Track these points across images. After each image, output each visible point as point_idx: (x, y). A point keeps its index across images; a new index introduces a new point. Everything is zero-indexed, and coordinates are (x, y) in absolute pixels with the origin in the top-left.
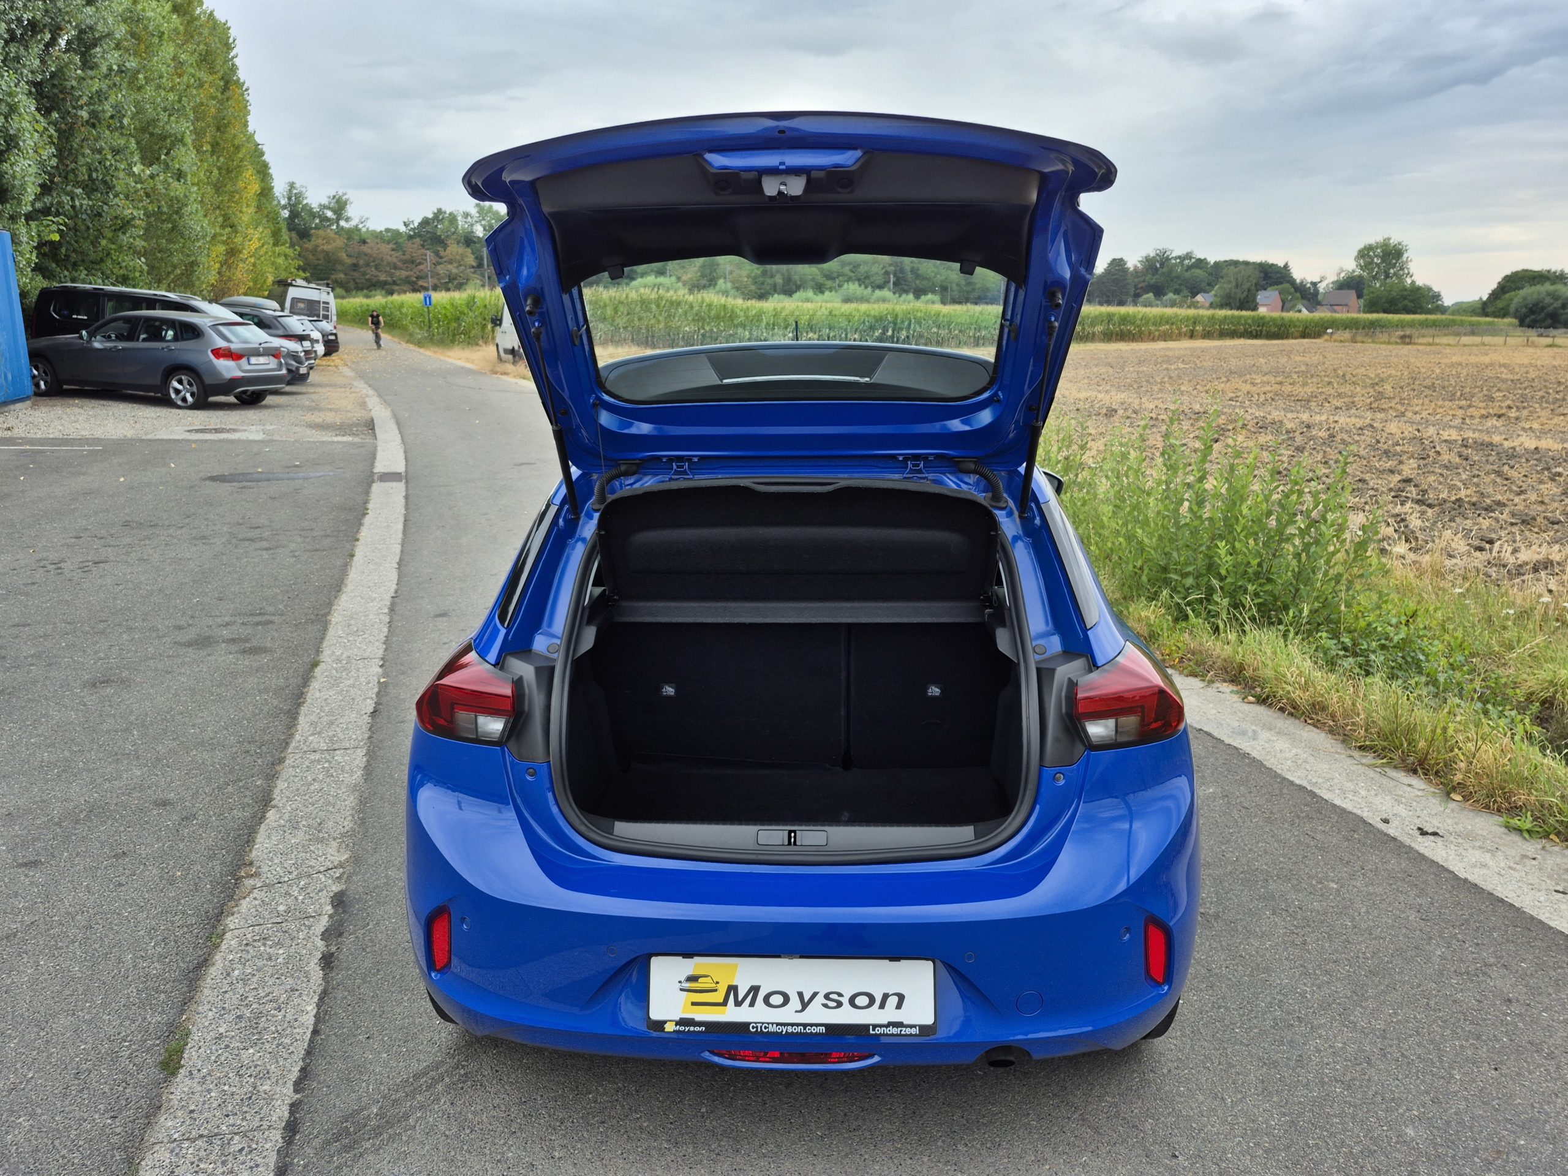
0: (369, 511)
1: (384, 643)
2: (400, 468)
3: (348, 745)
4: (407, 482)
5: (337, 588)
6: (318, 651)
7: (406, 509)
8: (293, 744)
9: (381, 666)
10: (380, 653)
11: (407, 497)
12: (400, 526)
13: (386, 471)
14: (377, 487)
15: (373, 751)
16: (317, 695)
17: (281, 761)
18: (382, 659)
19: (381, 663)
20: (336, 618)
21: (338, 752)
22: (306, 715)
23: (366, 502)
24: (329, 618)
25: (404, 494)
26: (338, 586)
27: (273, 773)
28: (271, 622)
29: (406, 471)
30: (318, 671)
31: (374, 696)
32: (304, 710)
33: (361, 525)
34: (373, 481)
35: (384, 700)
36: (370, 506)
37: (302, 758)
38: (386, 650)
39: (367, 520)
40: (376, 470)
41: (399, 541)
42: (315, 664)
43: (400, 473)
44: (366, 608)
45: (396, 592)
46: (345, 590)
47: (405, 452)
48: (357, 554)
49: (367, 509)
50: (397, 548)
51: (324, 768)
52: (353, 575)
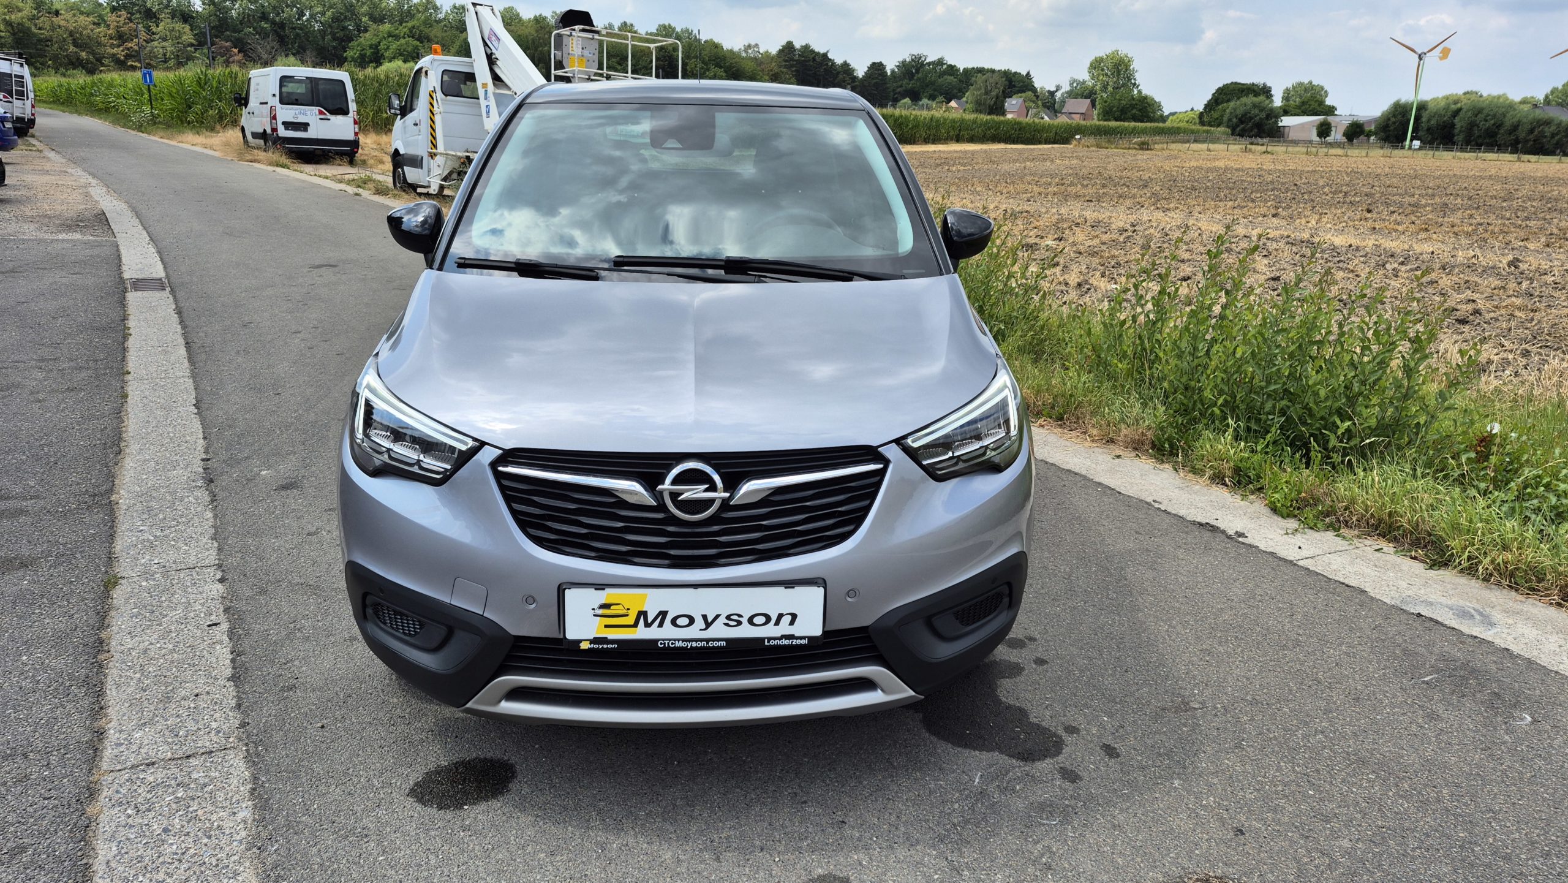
0: (131, 331)
1: (214, 538)
2: (159, 272)
3: (205, 743)
4: (172, 291)
5: (115, 449)
6: (111, 558)
7: (184, 328)
8: (108, 752)
9: (222, 580)
10: (212, 557)
11: (179, 311)
12: (183, 351)
13: (140, 277)
14: (132, 297)
15: (258, 755)
16: (129, 643)
17: (92, 792)
18: (220, 566)
19: (219, 575)
20: (124, 497)
21: (193, 761)
22: (118, 686)
23: (124, 318)
24: (113, 498)
25: (174, 307)
26: (115, 444)
27: (83, 821)
28: (22, 512)
29: (168, 276)
30: (118, 594)
31: (225, 638)
32: (113, 672)
33: (125, 350)
34: (125, 290)
35: (246, 644)
36: (131, 323)
37: (129, 780)
38: (220, 549)
39: (131, 343)
40: (126, 276)
41: (187, 373)
42: (110, 583)
43: (161, 279)
44: (168, 479)
45: (206, 452)
46: (127, 451)
47: (159, 252)
48: (130, 393)
49: (129, 329)
50: (189, 383)
51: (178, 800)
52: (133, 424)
